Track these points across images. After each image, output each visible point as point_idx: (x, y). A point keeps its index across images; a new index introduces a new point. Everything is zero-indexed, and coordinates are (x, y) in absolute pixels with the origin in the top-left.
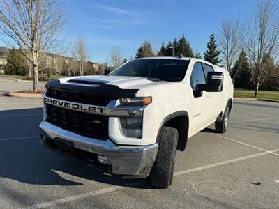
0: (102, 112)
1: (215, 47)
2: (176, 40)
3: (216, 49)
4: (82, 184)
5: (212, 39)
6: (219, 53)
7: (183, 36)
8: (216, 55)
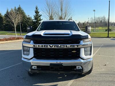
0: (78, 46)
1: (39, 12)
2: (15, 8)
3: (39, 14)
4: (57, 85)
5: (37, 8)
6: (41, 15)
7: (20, 6)
8: (39, 17)
